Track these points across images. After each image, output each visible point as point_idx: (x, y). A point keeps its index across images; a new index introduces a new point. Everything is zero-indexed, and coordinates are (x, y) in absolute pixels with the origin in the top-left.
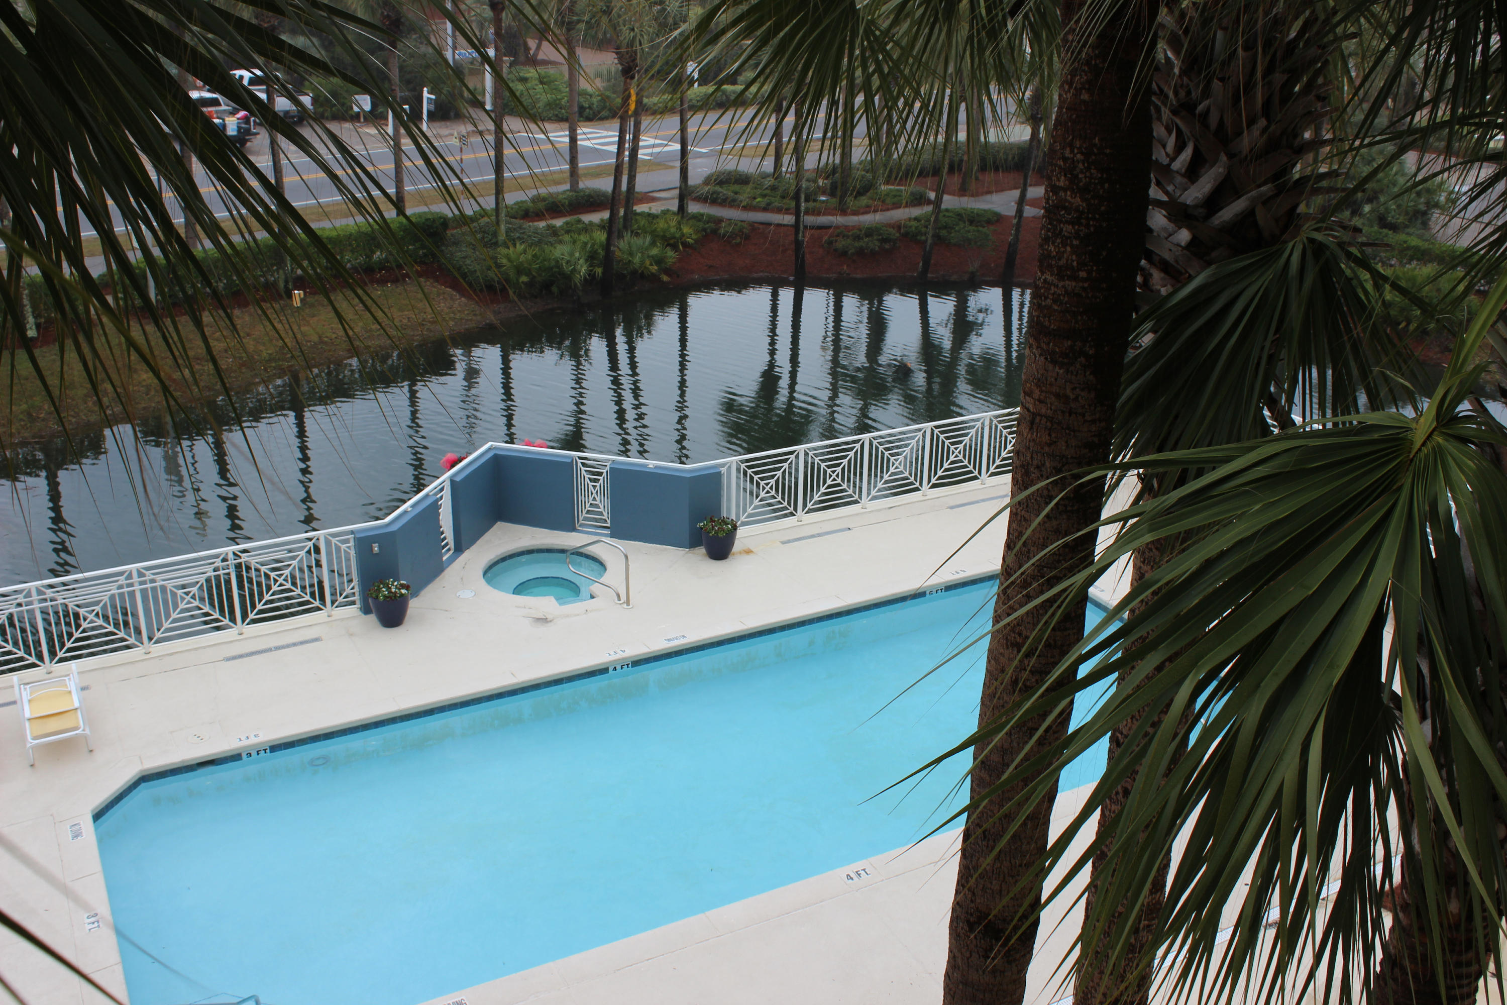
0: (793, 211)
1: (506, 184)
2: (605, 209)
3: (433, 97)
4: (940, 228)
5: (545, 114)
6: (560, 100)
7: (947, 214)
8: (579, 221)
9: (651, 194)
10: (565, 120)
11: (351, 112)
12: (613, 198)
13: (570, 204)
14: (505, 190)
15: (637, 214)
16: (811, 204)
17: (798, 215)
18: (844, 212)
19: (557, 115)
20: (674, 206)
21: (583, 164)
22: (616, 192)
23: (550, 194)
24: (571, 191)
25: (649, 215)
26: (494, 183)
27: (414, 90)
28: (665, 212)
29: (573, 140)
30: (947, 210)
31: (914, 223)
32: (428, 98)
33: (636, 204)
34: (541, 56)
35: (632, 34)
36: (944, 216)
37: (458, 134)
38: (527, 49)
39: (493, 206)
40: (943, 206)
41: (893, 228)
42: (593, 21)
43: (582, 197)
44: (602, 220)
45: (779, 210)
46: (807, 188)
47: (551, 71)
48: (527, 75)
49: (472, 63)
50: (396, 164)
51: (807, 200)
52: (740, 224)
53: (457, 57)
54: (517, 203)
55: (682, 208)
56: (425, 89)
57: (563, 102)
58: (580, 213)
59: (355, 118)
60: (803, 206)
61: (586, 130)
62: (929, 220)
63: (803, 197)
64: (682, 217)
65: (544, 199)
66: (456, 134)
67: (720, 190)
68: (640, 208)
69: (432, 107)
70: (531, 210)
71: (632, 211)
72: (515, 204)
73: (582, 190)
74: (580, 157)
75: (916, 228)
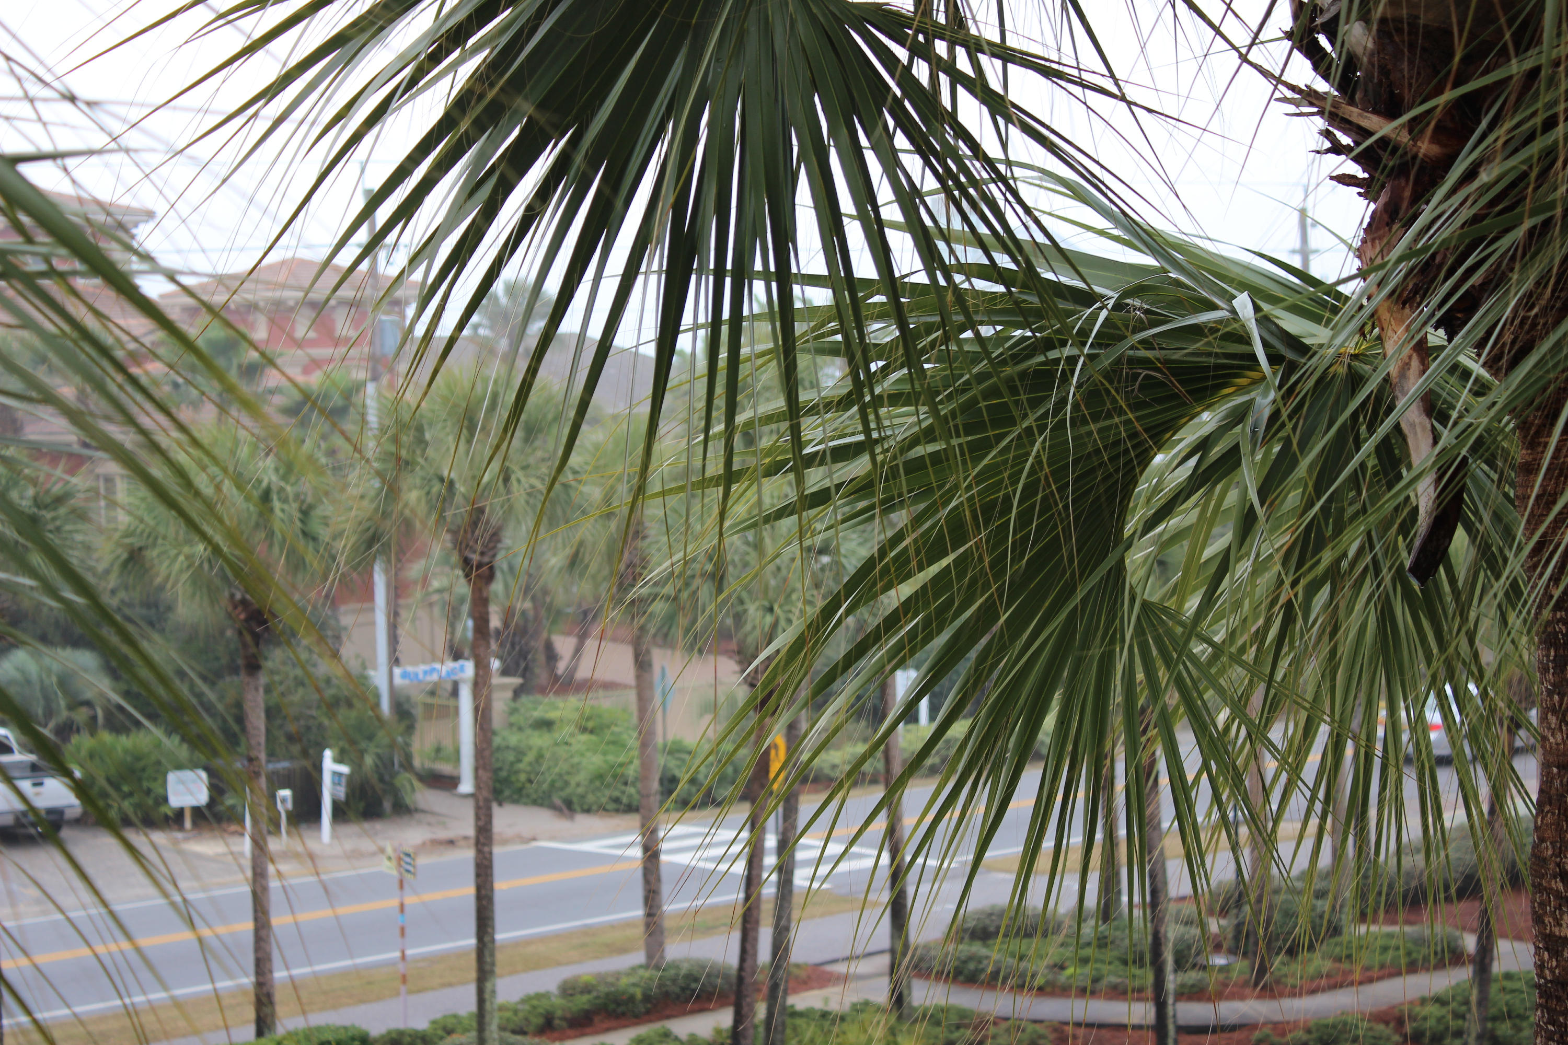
0: (1149, 992)
1: (500, 957)
2: (722, 1004)
3: (345, 769)
4: (1494, 1019)
5: (591, 798)
6: (621, 765)
7: (1509, 985)
8: (667, 1035)
9: (829, 968)
10: (630, 809)
11: (164, 809)
12: (740, 979)
13: (647, 998)
14: (498, 970)
15: (795, 1014)
16: (1192, 976)
17: (1161, 1006)
18: (1270, 991)
19: (617, 800)
20: (880, 993)
21: (671, 907)
22: (748, 964)
23: (601, 978)
24: (646, 967)
25: (824, 1015)
26: (473, 956)
27: (305, 753)
28: (862, 1008)
29: (651, 854)
30: (1508, 976)
31: (1433, 1010)
32: (336, 774)
33: (795, 991)
34: (583, 673)
35: (769, 619)
36: (1504, 989)
37: (395, 850)
38: (552, 656)
39: (473, 1007)
40: (1497, 968)
41: (1387, 1023)
42: (685, 595)
43: (674, 981)
44: (718, 1031)
45: (1118, 993)
46: (1180, 940)
47: (605, 703)
48: (552, 715)
49: (432, 693)
50: (256, 919)
51: (1180, 965)
52: (1030, 1028)
53: (398, 681)
54: (526, 1000)
55: (899, 1000)
56: (328, 754)
57: (631, 771)
58: (668, 1017)
59: (176, 819)
60: (1172, 981)
61: (679, 829)
62: (1467, 1002)
63: (1169, 958)
64: (900, 1018)
65: (587, 989)
66: (389, 850)
67: (984, 951)
68: (801, 1001)
69: (342, 793)
70: (559, 1013)
71: (784, 1008)
72: (523, 1001)
73: (674, 965)
74: (666, 889)
75: (1440, 1020)
